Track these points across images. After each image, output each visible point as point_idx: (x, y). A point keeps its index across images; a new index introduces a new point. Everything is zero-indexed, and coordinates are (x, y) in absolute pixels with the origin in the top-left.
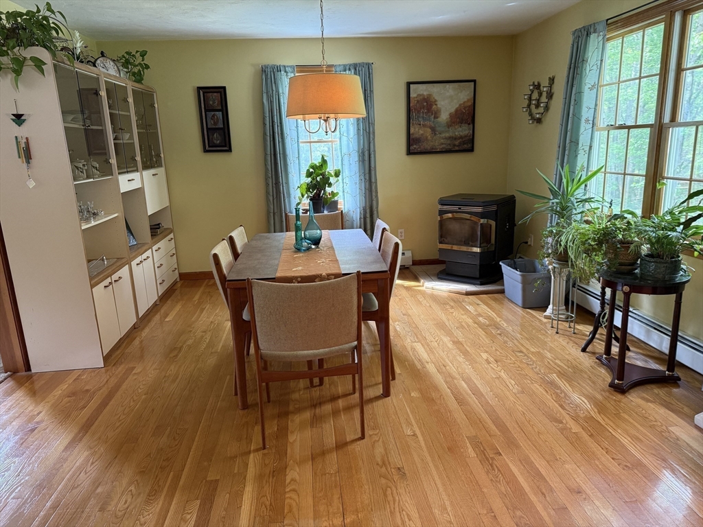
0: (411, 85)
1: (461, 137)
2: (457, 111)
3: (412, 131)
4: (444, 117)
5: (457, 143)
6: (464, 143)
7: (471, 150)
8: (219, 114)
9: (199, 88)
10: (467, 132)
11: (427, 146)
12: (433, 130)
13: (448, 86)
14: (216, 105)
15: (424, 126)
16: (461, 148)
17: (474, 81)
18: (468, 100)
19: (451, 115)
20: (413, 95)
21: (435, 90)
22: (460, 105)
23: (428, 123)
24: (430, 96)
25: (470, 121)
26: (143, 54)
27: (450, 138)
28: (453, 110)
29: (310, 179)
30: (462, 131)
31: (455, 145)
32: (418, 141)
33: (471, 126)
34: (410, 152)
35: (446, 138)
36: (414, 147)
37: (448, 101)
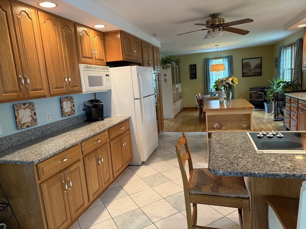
0: (243, 60)
1: (258, 72)
2: (256, 65)
3: (243, 71)
4: (253, 67)
5: (256, 73)
6: (258, 73)
7: (261, 75)
8: (194, 70)
9: (190, 65)
10: (259, 71)
11: (248, 75)
12: (250, 71)
13: (253, 59)
14: (194, 68)
15: (247, 70)
16: (258, 75)
17: (261, 58)
18: (259, 63)
19: (255, 67)
20: (244, 62)
21: (250, 61)
22: (257, 64)
23: (248, 69)
24: (248, 62)
25: (260, 67)
26: (179, 59)
27: (254, 72)
28: (255, 65)
29: (215, 84)
30: (258, 70)
31: (256, 74)
32: (245, 73)
33: (261, 69)
34: (243, 76)
35: (253, 72)
36: (244, 75)
37: (253, 63)
